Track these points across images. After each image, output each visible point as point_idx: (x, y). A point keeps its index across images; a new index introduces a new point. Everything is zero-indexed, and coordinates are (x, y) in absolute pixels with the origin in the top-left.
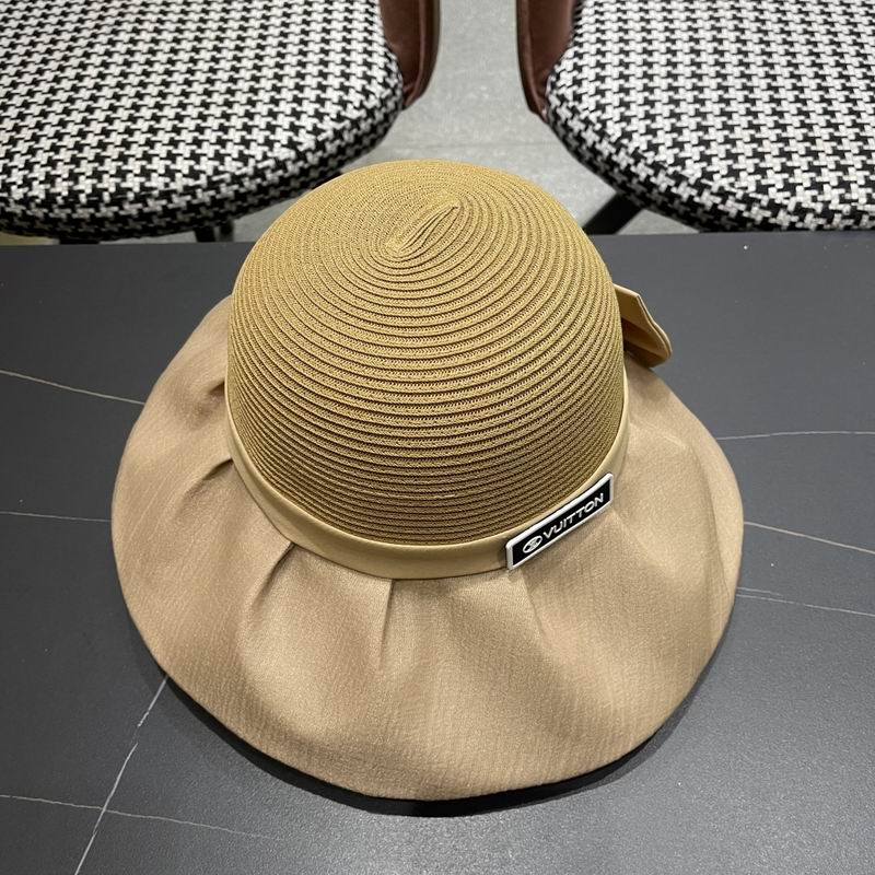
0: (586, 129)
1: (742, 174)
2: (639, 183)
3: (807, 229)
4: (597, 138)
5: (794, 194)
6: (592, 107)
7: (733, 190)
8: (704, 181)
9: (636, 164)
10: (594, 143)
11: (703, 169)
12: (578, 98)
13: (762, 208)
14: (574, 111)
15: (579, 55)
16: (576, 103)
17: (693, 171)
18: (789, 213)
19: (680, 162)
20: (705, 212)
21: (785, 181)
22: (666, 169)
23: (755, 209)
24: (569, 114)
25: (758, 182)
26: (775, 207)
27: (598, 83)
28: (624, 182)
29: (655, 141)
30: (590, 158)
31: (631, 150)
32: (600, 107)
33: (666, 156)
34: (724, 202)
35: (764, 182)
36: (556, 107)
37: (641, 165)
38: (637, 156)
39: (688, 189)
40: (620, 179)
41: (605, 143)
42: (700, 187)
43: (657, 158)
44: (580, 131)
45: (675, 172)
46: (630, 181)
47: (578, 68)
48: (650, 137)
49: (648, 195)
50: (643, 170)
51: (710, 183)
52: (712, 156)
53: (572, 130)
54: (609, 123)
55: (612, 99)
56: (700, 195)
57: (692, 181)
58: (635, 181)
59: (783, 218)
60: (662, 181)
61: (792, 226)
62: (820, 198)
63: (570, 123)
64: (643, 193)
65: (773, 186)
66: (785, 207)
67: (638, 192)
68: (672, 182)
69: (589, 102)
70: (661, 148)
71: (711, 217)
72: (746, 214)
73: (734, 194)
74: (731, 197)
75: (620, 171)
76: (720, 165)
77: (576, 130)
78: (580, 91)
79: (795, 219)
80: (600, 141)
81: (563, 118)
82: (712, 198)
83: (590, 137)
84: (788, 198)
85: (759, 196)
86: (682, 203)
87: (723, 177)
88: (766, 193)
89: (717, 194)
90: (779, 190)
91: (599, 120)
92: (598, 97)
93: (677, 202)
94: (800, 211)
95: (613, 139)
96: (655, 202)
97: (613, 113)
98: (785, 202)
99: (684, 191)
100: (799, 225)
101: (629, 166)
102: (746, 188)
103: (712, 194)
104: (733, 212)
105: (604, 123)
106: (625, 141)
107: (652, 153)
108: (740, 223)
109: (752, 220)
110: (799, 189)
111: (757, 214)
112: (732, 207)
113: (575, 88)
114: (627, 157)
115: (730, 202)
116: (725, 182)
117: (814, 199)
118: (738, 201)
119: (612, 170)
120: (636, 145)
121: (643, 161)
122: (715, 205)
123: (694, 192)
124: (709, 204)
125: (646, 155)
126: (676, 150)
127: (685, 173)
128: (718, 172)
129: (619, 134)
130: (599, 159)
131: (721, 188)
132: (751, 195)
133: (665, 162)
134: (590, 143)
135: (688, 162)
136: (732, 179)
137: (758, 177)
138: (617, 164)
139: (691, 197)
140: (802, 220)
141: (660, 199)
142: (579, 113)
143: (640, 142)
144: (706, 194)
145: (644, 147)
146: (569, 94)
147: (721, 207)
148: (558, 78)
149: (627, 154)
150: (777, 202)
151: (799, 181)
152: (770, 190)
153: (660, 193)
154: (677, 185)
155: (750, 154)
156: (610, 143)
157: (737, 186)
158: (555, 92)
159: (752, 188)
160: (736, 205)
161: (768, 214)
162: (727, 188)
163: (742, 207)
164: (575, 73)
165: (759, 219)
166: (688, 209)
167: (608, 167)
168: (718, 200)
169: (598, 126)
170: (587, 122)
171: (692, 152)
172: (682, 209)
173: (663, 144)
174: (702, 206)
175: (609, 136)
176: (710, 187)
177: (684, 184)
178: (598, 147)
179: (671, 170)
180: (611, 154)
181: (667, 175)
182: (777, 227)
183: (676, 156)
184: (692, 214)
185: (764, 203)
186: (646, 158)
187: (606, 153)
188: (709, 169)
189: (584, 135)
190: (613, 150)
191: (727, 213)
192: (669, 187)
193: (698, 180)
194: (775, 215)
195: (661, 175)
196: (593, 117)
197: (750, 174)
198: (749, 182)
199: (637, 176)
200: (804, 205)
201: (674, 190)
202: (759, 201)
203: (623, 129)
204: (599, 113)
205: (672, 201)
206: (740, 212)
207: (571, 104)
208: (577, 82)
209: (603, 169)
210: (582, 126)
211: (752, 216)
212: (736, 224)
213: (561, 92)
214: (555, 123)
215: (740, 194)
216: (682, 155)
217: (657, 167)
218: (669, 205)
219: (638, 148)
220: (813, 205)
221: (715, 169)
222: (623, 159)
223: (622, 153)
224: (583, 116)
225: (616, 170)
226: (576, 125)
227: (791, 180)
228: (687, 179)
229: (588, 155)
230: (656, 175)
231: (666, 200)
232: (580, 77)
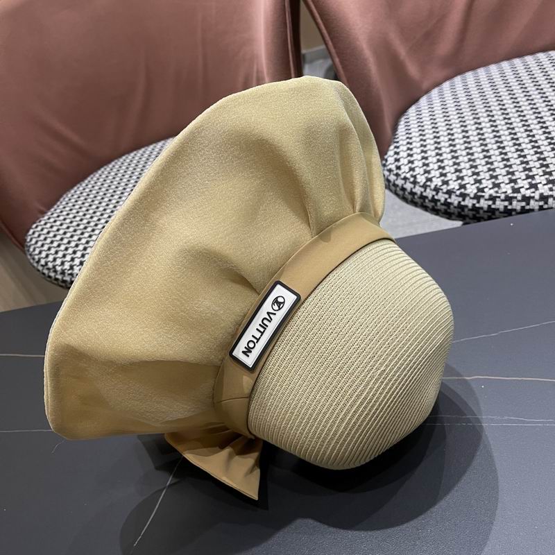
0: (405, 183)
1: (502, 185)
2: (442, 204)
3: (552, 208)
4: (412, 186)
5: (537, 189)
6: (407, 171)
7: (498, 195)
8: (480, 194)
9: (437, 194)
10: (411, 189)
11: (478, 188)
12: (398, 168)
13: (519, 201)
14: (397, 175)
15: (397, 147)
16: (398, 171)
17: (471, 190)
18: (536, 201)
19: (463, 187)
20: (485, 212)
21: (530, 183)
22: (455, 192)
23: (515, 203)
24: (395, 178)
25: (512, 187)
26: (526, 199)
27: (409, 158)
28: (433, 207)
29: (446, 179)
30: (412, 199)
31: (433, 187)
32: (412, 169)
33: (454, 185)
34: (494, 203)
35: (516, 187)
36: (388, 176)
37: (440, 194)
38: (437, 190)
39: (471, 201)
40: (430, 205)
41: (417, 187)
42: (477, 198)
43: (449, 188)
44: (403, 185)
45: (461, 193)
46: (436, 204)
47: (397, 153)
48: (442, 178)
49: (449, 211)
50: (442, 197)
51: (483, 194)
52: (481, 180)
53: (398, 186)
54: (418, 176)
55: (418, 164)
56: (478, 202)
57: (472, 195)
58: (439, 204)
59: (534, 204)
60: (455, 200)
61: (541, 208)
62: (554, 188)
63: (397, 182)
64: (446, 210)
65: (523, 187)
66: (533, 197)
67: (443, 210)
68: (460, 199)
69: (405, 169)
70: (450, 182)
71: (490, 214)
72: (509, 207)
73: (499, 197)
74: (497, 199)
75: (430, 201)
76: (487, 183)
77: (400, 185)
78: (399, 164)
79: (541, 203)
80: (414, 187)
81: (392, 180)
82: (486, 202)
83: (408, 186)
84: (534, 192)
85: (515, 195)
86: (469, 210)
87: (490, 189)
88: (519, 192)
89: (489, 199)
90: (527, 189)
91: (412, 176)
92: (410, 165)
93: (466, 210)
94: (544, 198)
95: (421, 184)
96: (453, 213)
97: (419, 171)
98: (533, 195)
99: (469, 203)
100: (546, 206)
101: (433, 196)
102: (506, 192)
103: (486, 200)
104: (502, 208)
105: (415, 177)
106: (428, 183)
107: (445, 186)
108: (508, 212)
109: (515, 210)
110: (539, 186)
111: (517, 205)
112: (500, 205)
113: (396, 163)
114: (431, 192)
115: (498, 202)
116: (492, 192)
117: (551, 190)
118: (502, 201)
119: (424, 201)
120: (435, 184)
121: (441, 191)
122: (489, 206)
123: (475, 201)
124: (485, 207)
125: (442, 187)
126: (459, 181)
127: (467, 192)
128: (487, 187)
129: (424, 181)
130: (416, 197)
131: (491, 195)
132: (510, 195)
133: (454, 189)
134: (409, 190)
135: (468, 186)
136: (496, 189)
137: (512, 184)
138: (427, 197)
139: (474, 205)
140: (546, 203)
141: (456, 211)
142: (400, 175)
143: (437, 182)
144: (482, 201)
145: (440, 184)
146: (393, 167)
147: (493, 206)
148: (386, 160)
149: (431, 190)
150: (527, 195)
151: (539, 181)
152: (522, 190)
153: (455, 207)
154: (464, 200)
155: (505, 174)
156: (420, 186)
157: (500, 192)
158: (386, 168)
159: (510, 191)
160: (502, 203)
161: (523, 204)
162: (494, 195)
163: (506, 203)
164: (396, 156)
165: (518, 208)
166: (474, 213)
167: (422, 200)
168: (490, 203)
169: (412, 179)
170: (405, 179)
171: (469, 180)
172: (471, 214)
173: (451, 180)
174: (482, 208)
175: (419, 183)
176: (483, 196)
177: (467, 198)
178: (414, 190)
179: (458, 192)
180: (422, 192)
181: (457, 196)
182: (532, 210)
183: (460, 184)
184: (478, 215)
185: (519, 198)
186: (442, 189)
187: (419, 193)
188: (481, 186)
189: (405, 186)
190: (423, 190)
191: (498, 209)
192: (460, 202)
193: (476, 194)
194: (528, 204)
195: (453, 196)
196: (408, 176)
197: (507, 184)
198: (507, 189)
199: (439, 200)
200: (545, 194)
201: (463, 203)
202: (516, 198)
203: (426, 178)
204: (411, 172)
205: (463, 210)
206: (506, 207)
207: (395, 172)
208: (397, 160)
209: (420, 203)
210: (403, 182)
211: (514, 208)
212: (506, 215)
213: (388, 168)
214: (389, 185)
215: (503, 196)
216: (464, 183)
217: (449, 193)
218: (463, 213)
219: (436, 185)
220: (551, 193)
221: (484, 186)
222: (429, 193)
223: (428, 190)
224: (402, 176)
225: (427, 201)
226: (400, 182)
227: (534, 182)
228: (468, 195)
229: (410, 197)
230: (450, 197)
231: (460, 210)
232: (398, 157)
